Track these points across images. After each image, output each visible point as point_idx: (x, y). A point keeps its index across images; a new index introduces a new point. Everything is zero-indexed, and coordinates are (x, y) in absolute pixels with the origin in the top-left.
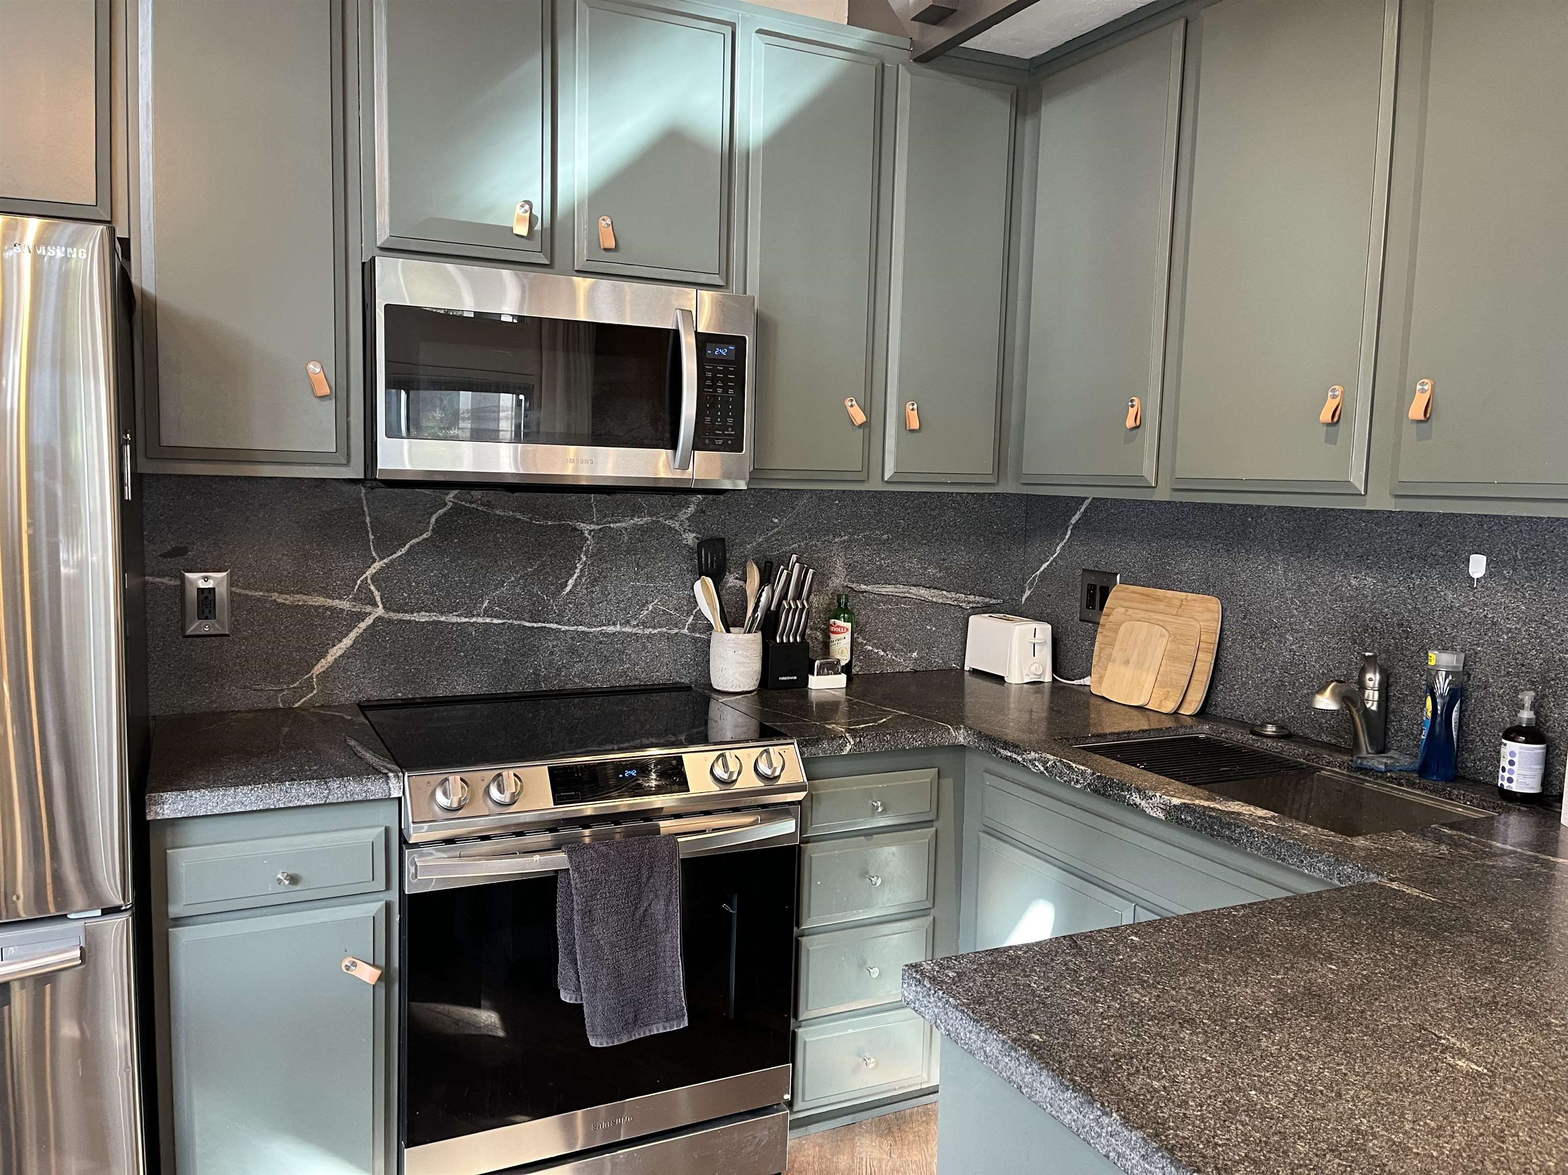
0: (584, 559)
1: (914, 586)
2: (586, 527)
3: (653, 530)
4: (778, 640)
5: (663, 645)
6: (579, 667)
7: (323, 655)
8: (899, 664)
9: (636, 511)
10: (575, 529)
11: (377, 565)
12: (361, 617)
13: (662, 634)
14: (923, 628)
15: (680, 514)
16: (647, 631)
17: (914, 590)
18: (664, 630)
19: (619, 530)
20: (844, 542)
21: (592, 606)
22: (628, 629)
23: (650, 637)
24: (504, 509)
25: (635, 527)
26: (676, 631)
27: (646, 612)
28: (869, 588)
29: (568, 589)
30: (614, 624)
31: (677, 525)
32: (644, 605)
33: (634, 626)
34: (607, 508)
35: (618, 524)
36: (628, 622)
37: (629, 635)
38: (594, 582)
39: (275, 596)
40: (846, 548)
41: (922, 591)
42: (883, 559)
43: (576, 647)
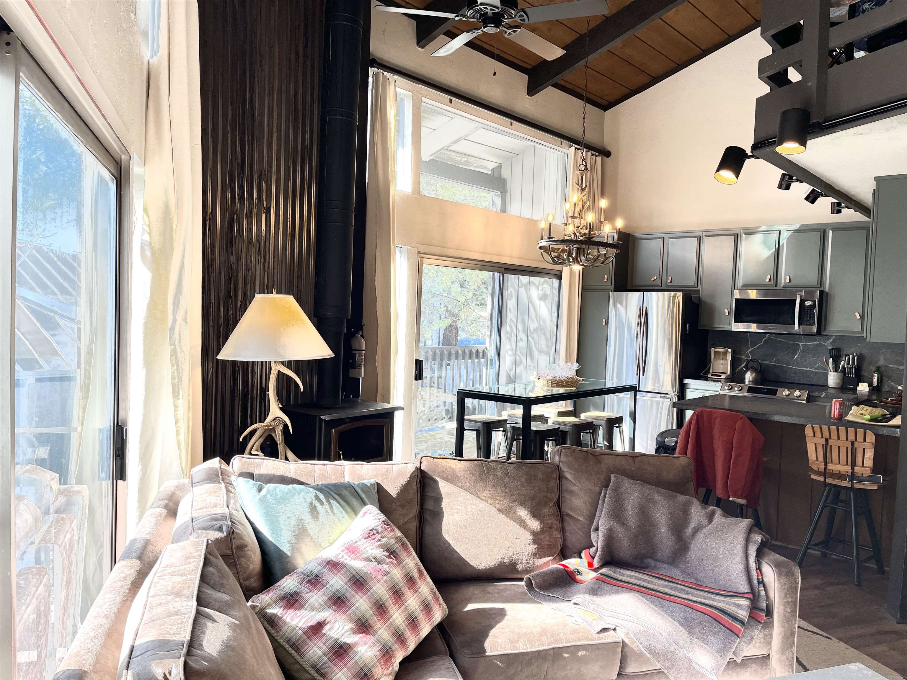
0: (800, 351)
2: (800, 344)
4: (847, 376)
7: (739, 367)
9: (815, 340)
10: (798, 344)
11: (750, 349)
12: (747, 360)
13: (821, 372)
19: (810, 345)
20: (884, 352)
21: (801, 363)
23: (816, 372)
24: (780, 338)
25: (814, 344)
26: (825, 372)
27: (816, 366)
29: (795, 358)
30: (807, 368)
31: (826, 344)
33: (813, 369)
34: (807, 339)
35: (809, 343)
36: (811, 368)
37: (811, 371)
38: (802, 357)
40: (885, 354)
43: (796, 372)
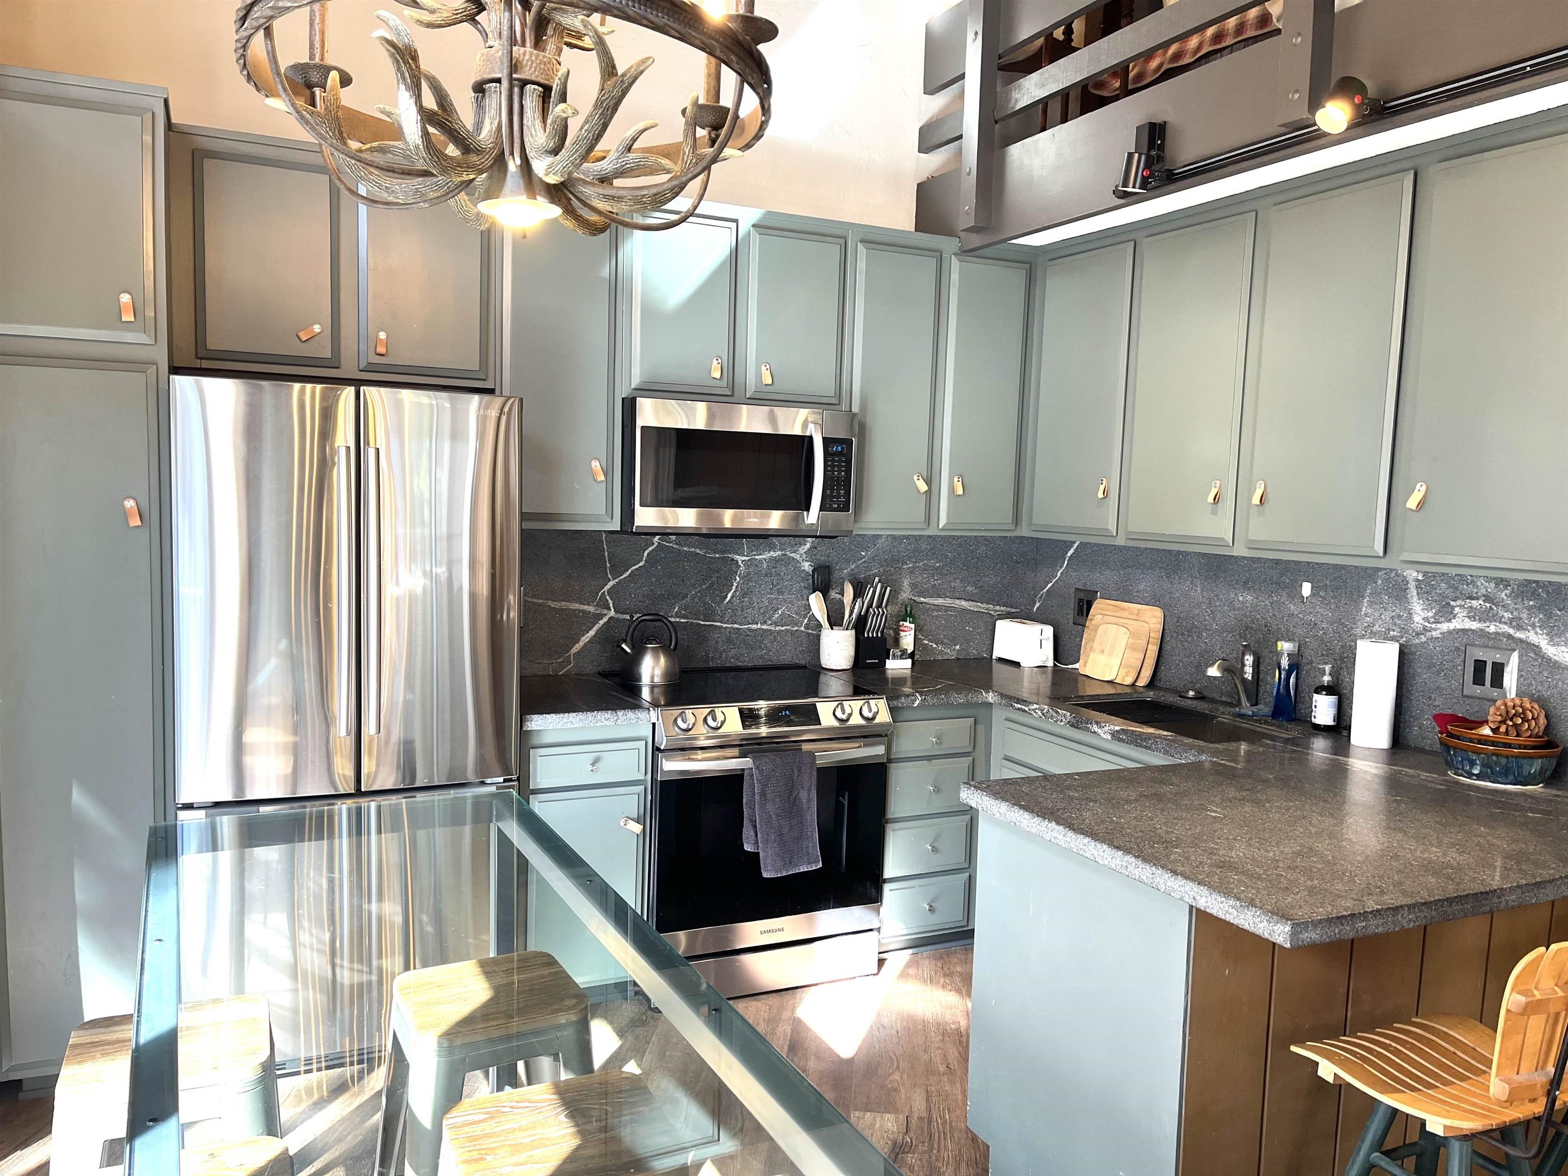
0: (738, 579)
1: (958, 599)
2: (740, 559)
3: (782, 560)
4: (866, 635)
5: (788, 638)
6: (734, 652)
7: (578, 641)
8: (947, 654)
9: (772, 548)
10: (733, 560)
11: (611, 584)
12: (601, 616)
13: (787, 631)
14: (964, 628)
15: (800, 549)
16: (778, 628)
17: (957, 602)
18: (789, 627)
19: (761, 560)
20: (909, 568)
21: (742, 611)
22: (765, 627)
23: (779, 632)
24: (689, 546)
25: (771, 559)
26: (796, 628)
27: (777, 616)
28: (926, 600)
29: (728, 599)
30: (757, 623)
31: (798, 557)
32: (776, 611)
33: (769, 625)
34: (754, 546)
35: (761, 557)
36: (765, 622)
37: (766, 630)
38: (744, 595)
39: (550, 603)
40: (911, 572)
41: (963, 603)
42: (936, 580)
43: (732, 638)
